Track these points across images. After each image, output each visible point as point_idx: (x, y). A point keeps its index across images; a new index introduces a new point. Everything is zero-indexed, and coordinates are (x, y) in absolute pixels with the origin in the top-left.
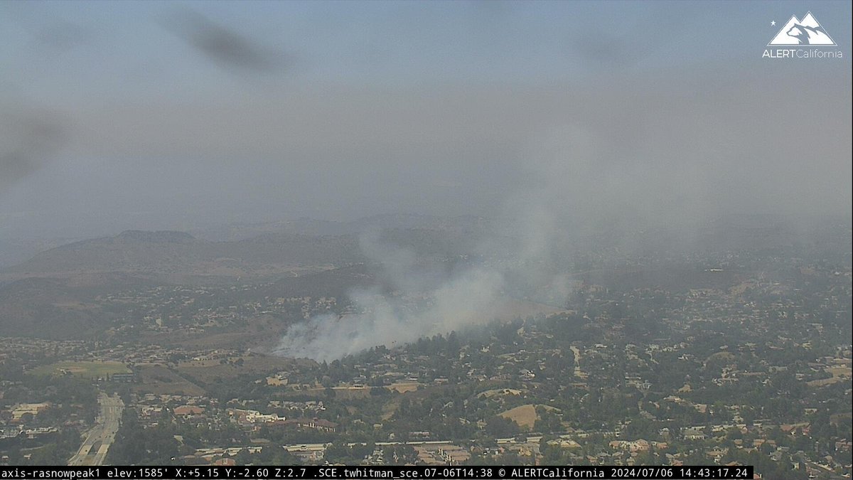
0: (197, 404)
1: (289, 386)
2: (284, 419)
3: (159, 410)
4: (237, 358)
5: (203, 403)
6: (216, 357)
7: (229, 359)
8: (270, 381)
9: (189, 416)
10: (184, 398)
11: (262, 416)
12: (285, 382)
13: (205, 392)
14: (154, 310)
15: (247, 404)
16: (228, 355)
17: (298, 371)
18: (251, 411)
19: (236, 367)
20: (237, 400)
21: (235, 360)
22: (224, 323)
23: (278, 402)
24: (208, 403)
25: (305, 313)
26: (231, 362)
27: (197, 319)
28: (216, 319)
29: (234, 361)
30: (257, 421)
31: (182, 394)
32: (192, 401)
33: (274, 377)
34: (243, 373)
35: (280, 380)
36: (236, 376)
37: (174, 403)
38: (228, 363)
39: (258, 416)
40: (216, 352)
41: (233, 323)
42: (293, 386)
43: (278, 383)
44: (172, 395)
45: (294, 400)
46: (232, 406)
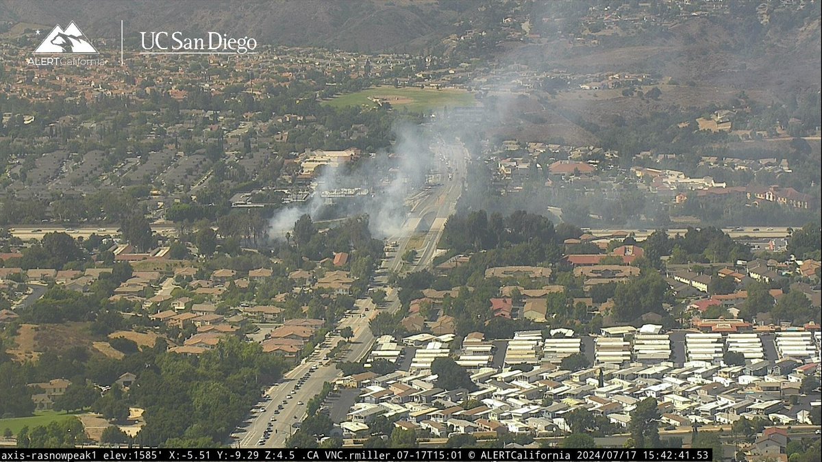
0: (585, 159)
1: (734, 133)
2: (724, 185)
3: (525, 166)
4: (651, 87)
5: (594, 157)
6: (617, 85)
7: (637, 89)
8: (703, 124)
9: (573, 178)
10: (565, 148)
11: (688, 180)
12: (727, 127)
13: (598, 141)
14: (519, 8)
15: (665, 159)
16: (636, 82)
17: (748, 110)
18: (671, 172)
19: (648, 102)
20: (649, 153)
21: (646, 89)
22: (631, 30)
23: (714, 159)
24: (601, 158)
25: (762, 15)
26: (640, 94)
27: (586, 24)
28: (617, 23)
29: (645, 92)
30: (681, 189)
31: (561, 142)
32: (577, 154)
33: (711, 119)
34: (659, 110)
35: (719, 123)
36: (648, 115)
37: (548, 157)
38: (635, 94)
39: (683, 179)
40: (616, 76)
41: (644, 30)
42: (740, 133)
43: (717, 128)
44: (545, 143)
45: (742, 156)
46: (642, 164)
